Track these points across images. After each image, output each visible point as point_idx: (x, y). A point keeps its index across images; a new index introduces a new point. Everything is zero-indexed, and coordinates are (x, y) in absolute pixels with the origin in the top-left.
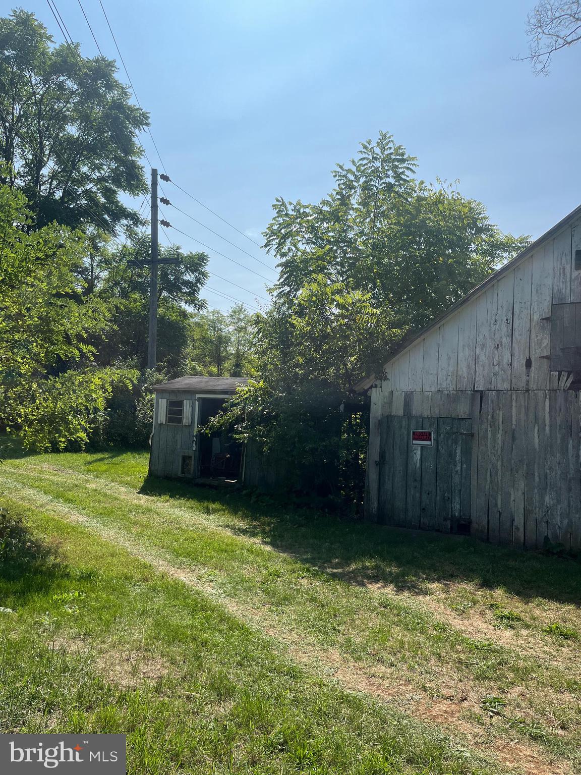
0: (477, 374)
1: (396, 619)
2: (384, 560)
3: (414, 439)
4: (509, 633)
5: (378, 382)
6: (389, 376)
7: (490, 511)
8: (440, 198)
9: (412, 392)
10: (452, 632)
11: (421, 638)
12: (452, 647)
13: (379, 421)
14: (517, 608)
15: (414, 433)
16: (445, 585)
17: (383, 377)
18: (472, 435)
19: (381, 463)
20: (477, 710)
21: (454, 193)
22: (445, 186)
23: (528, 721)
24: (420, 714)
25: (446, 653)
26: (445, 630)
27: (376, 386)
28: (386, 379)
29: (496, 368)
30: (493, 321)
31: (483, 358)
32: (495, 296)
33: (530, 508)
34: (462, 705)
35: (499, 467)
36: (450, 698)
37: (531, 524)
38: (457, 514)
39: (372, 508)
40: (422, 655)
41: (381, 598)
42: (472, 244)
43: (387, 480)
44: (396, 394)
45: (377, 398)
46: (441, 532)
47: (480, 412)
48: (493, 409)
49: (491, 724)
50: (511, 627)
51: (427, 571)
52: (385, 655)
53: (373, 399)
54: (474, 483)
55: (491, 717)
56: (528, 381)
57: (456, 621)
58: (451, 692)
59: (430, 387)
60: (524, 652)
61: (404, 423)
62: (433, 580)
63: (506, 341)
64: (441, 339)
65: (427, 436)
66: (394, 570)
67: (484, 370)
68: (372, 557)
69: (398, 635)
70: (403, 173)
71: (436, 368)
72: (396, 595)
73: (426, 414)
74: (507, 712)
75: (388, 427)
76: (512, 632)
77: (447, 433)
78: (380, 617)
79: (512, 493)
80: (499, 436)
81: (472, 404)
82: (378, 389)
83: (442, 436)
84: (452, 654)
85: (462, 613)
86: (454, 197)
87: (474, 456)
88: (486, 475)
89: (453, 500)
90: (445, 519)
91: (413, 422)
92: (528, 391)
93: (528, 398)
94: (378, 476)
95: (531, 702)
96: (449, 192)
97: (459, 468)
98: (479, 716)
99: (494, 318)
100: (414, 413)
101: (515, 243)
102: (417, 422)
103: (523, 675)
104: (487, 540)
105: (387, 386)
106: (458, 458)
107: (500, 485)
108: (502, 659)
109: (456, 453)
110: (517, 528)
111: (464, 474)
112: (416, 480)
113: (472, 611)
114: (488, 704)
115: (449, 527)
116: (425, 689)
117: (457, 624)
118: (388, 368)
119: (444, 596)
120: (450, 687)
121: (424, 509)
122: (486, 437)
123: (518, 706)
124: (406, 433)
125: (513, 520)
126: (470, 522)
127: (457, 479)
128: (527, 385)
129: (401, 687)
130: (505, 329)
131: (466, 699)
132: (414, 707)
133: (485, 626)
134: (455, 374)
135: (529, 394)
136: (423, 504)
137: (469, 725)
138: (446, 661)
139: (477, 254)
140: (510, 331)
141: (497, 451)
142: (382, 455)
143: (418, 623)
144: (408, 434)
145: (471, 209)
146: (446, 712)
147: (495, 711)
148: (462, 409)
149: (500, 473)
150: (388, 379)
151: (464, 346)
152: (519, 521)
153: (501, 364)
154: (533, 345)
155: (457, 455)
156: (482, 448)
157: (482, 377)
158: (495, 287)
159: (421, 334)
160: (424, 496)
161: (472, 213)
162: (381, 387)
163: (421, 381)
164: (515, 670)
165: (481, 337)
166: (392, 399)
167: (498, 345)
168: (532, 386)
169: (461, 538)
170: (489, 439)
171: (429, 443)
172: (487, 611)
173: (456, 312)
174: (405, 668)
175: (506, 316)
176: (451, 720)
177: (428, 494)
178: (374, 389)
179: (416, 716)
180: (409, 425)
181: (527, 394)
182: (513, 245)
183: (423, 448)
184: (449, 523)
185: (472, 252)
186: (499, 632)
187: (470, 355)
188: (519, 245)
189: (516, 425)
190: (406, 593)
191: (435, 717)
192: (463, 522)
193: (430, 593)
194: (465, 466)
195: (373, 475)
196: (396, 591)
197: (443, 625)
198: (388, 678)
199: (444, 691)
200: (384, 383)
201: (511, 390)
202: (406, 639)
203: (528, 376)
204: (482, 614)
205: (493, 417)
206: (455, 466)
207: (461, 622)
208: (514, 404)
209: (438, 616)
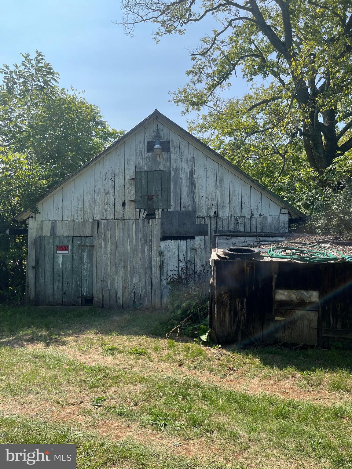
0: (95, 210)
1: (42, 364)
2: (37, 328)
3: (58, 250)
4: (111, 358)
5: (33, 215)
6: (40, 211)
7: (104, 290)
8: (73, 100)
9: (56, 221)
10: (78, 364)
11: (58, 372)
12: (77, 373)
13: (35, 240)
14: (116, 343)
15: (57, 247)
16: (76, 337)
17: (36, 211)
18: (93, 246)
19: (37, 267)
20: (89, 407)
21: (82, 98)
22: (76, 93)
23: (117, 406)
24: (54, 419)
25: (73, 378)
26: (73, 364)
27: (32, 217)
28: (38, 212)
29: (106, 206)
30: (104, 179)
31: (98, 200)
32: (105, 164)
33: (126, 286)
34: (80, 406)
35: (109, 264)
36: (73, 404)
37: (126, 294)
38: (85, 294)
39: (31, 296)
40: (58, 382)
41: (33, 353)
42: (93, 132)
43: (40, 277)
44: (45, 222)
45: (32, 225)
46: (76, 305)
47: (98, 233)
48: (105, 231)
49: (96, 413)
50: (112, 354)
51: (65, 331)
52: (33, 388)
53: (30, 226)
54: (95, 274)
55: (97, 409)
56: (124, 214)
57: (81, 357)
58: (74, 400)
59: (67, 218)
60: (119, 367)
61: (51, 241)
62: (69, 335)
63: (111, 191)
64: (73, 187)
65: (66, 248)
66: (45, 333)
67: (99, 207)
68: (29, 327)
69: (43, 373)
70: (50, 81)
71: (71, 206)
72: (44, 348)
73: (65, 234)
74: (106, 404)
75: (41, 244)
76: (113, 357)
77: (78, 246)
78: (32, 365)
79: (116, 278)
80: (109, 246)
81: (93, 229)
82: (33, 219)
83: (75, 248)
84: (77, 377)
85: (85, 352)
86: (82, 101)
87: (95, 259)
88: (102, 269)
89: (83, 286)
90: (78, 298)
91: (57, 239)
92: (124, 220)
93: (124, 224)
94: (35, 275)
95: (119, 395)
96: (79, 97)
97: (85, 266)
98: (89, 410)
99: (104, 177)
100: (57, 234)
101: (117, 134)
102: (60, 240)
103: (116, 380)
104: (103, 307)
105: (39, 217)
106: (85, 260)
107: (109, 274)
108: (106, 373)
109: (84, 257)
110: (119, 298)
111: (89, 270)
112: (59, 276)
113: (91, 350)
114: (95, 402)
115: (80, 302)
116: (58, 403)
117: (82, 359)
118: (39, 205)
119: (74, 344)
120: (73, 398)
121: (65, 293)
122: (101, 247)
123: (112, 398)
124: (52, 247)
125: (117, 294)
126: (93, 298)
127: (84, 273)
128: (123, 216)
129: (43, 405)
130: (110, 184)
131: (83, 402)
132: (50, 416)
133: (97, 356)
134: (82, 210)
135: (124, 222)
136: (64, 290)
137: (83, 417)
138: (73, 382)
139: (96, 138)
140: (114, 185)
141: (107, 255)
142: (37, 261)
143: (57, 364)
144: (54, 248)
145: (92, 110)
146: (70, 413)
147: (99, 404)
148: (87, 232)
149: (109, 267)
150: (40, 212)
151: (87, 193)
152: (120, 294)
153: (109, 204)
154: (126, 194)
155: (85, 258)
156: (99, 253)
157: (98, 212)
158: (105, 158)
159: (60, 185)
160: (65, 285)
161: (93, 112)
162: (35, 218)
163: (61, 214)
164: (112, 378)
165: (97, 188)
166: (43, 226)
167: (107, 193)
168: (126, 217)
169: (87, 308)
170: (103, 248)
171: (67, 252)
172: (99, 348)
173: (82, 172)
174: (46, 393)
175: (111, 176)
176: (72, 417)
177: (67, 283)
178: (30, 219)
179: (51, 420)
180: (54, 242)
181: (123, 222)
182: (117, 135)
183: (63, 255)
184: (80, 300)
185: (94, 136)
186: (105, 359)
187: (91, 199)
188: (120, 135)
189: (118, 239)
190: (52, 347)
191: (64, 418)
192: (88, 298)
193: (66, 344)
194: (89, 265)
195: (31, 275)
196: (44, 346)
197: (73, 361)
198: (34, 402)
199: (70, 401)
200: (37, 215)
201: (115, 219)
202: (48, 375)
203: (124, 211)
204: (97, 350)
205: (105, 235)
206: (84, 265)
207: (84, 357)
208: (116, 227)
209: (70, 356)
